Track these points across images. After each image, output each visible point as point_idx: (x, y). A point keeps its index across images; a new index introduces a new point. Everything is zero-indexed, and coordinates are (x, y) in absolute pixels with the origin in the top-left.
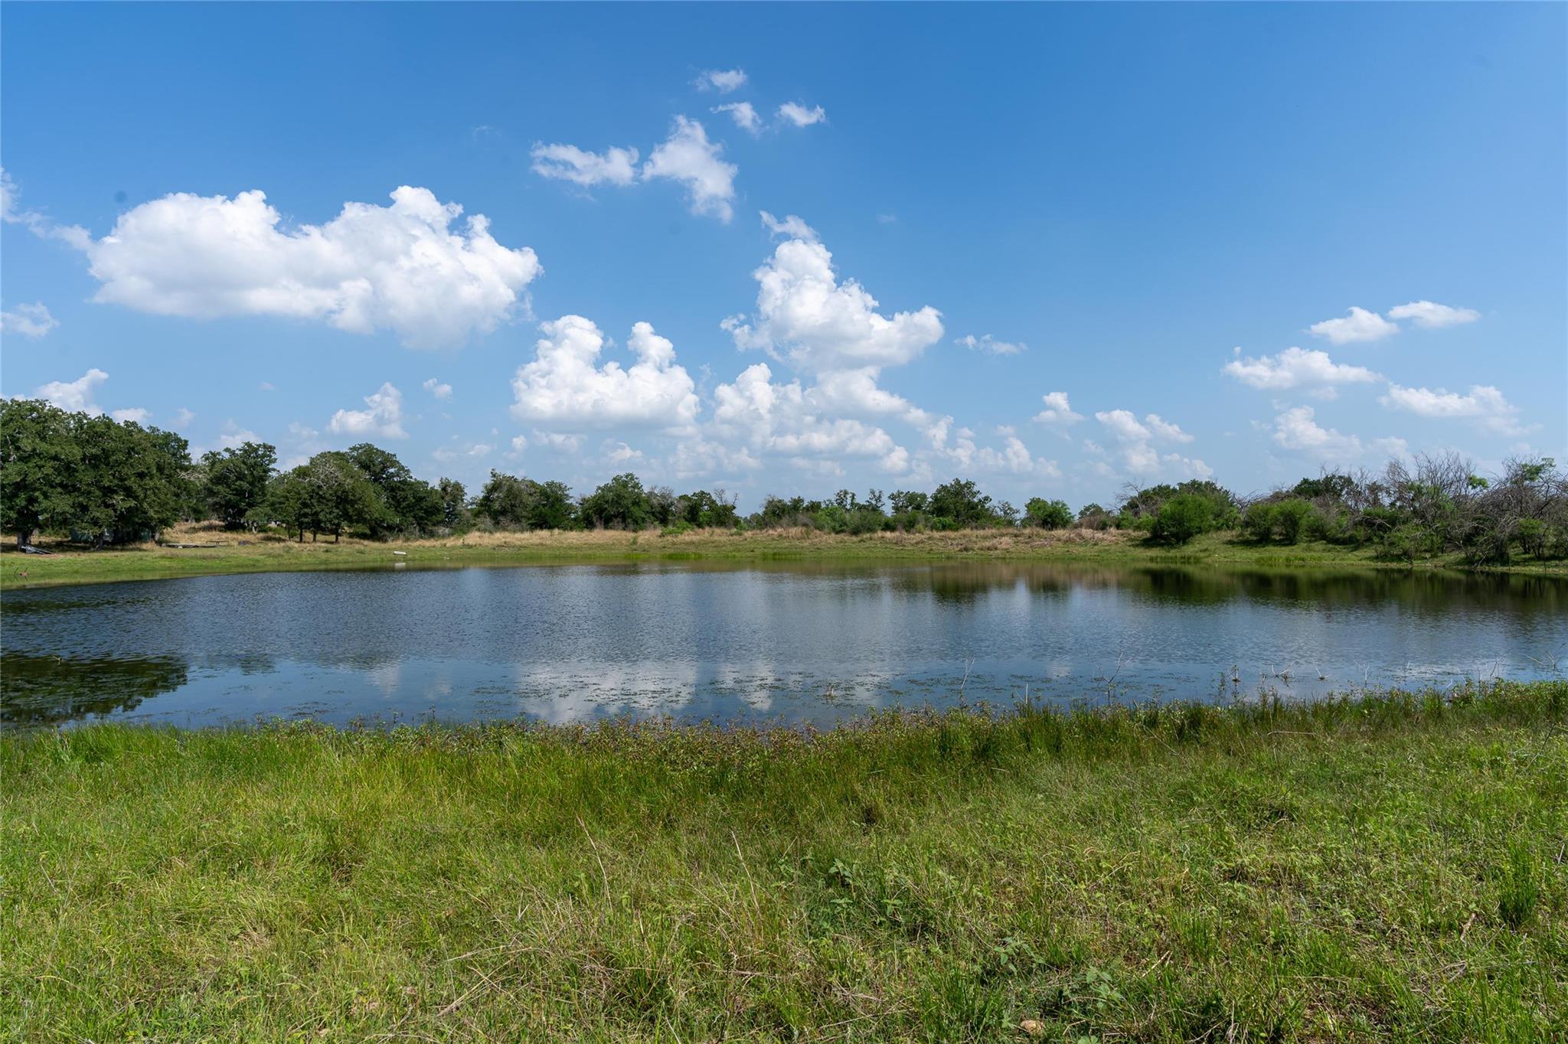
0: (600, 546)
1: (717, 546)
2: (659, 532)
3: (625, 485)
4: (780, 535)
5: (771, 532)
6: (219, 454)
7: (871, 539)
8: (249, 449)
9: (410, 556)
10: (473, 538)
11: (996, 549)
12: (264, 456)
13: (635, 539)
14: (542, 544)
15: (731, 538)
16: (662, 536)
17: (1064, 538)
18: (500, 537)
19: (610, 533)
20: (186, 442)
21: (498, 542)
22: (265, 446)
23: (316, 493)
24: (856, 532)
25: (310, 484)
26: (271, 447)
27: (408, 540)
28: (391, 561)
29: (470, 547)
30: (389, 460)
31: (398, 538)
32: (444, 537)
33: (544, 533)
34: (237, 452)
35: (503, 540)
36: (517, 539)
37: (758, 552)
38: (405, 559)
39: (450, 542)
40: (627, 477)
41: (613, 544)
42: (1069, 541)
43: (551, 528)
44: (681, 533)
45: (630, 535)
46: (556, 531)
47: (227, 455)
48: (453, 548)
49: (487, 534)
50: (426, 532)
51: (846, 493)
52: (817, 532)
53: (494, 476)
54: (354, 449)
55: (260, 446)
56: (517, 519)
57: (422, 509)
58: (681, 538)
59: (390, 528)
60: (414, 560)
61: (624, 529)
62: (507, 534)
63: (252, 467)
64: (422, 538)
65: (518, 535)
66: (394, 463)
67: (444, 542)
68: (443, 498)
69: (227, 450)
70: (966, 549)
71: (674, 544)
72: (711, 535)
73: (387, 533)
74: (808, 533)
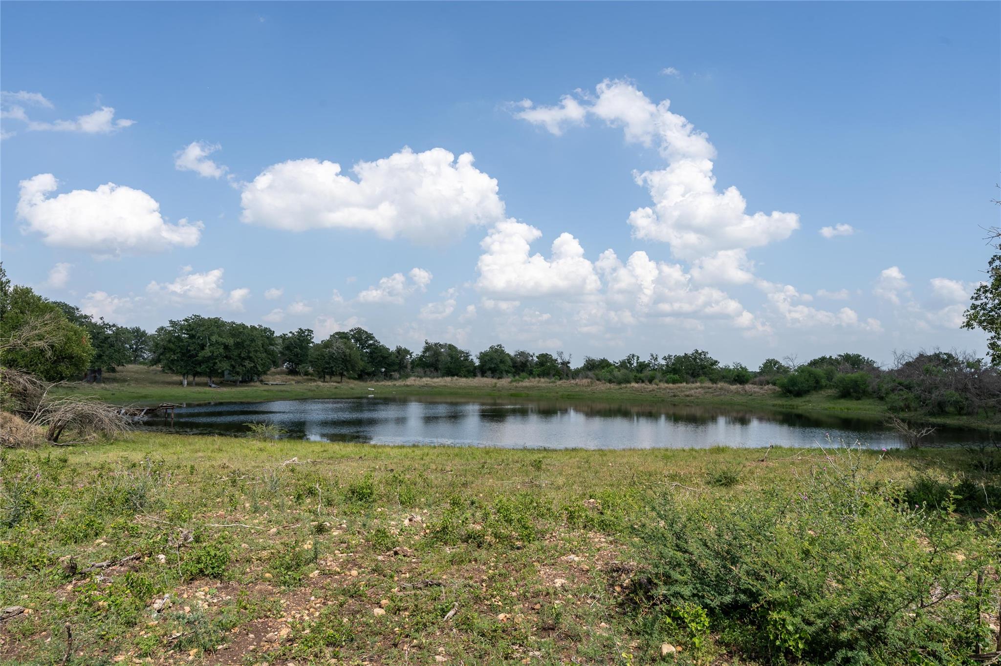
0: (476, 388)
1: (539, 388)
2: (509, 380)
3: (496, 351)
4: (576, 384)
5: (572, 382)
6: (287, 334)
7: (626, 387)
8: (301, 331)
9: (376, 391)
10: (411, 381)
11: (692, 396)
12: (308, 335)
13: (496, 383)
14: (445, 386)
15: (548, 385)
16: (511, 382)
17: (735, 391)
18: (426, 380)
19: (485, 379)
20: (274, 332)
21: (423, 384)
22: (308, 330)
23: (331, 356)
24: (619, 383)
25: (329, 352)
26: (311, 331)
27: (377, 381)
28: (367, 393)
29: (407, 386)
30: (370, 337)
31: (371, 380)
32: (395, 379)
33: (448, 379)
34: (295, 333)
35: (426, 382)
36: (434, 383)
37: (560, 393)
38: (373, 393)
39: (398, 383)
40: (498, 346)
41: (483, 387)
42: (738, 393)
43: (453, 375)
44: (522, 381)
45: (494, 381)
46: (456, 377)
47: (290, 335)
48: (400, 386)
49: (419, 379)
50: (388, 376)
51: (633, 356)
52: (598, 382)
53: (427, 343)
54: (352, 330)
55: (306, 330)
56: (436, 369)
57: (386, 363)
58: (521, 384)
59: (369, 374)
60: (377, 393)
61: (493, 377)
62: (428, 379)
63: (302, 341)
64: (385, 379)
65: (435, 380)
66: (372, 338)
67: (395, 383)
68: (397, 357)
69: (291, 332)
70: (675, 396)
71: (516, 387)
72: (538, 383)
73: (366, 376)
74: (592, 383)
